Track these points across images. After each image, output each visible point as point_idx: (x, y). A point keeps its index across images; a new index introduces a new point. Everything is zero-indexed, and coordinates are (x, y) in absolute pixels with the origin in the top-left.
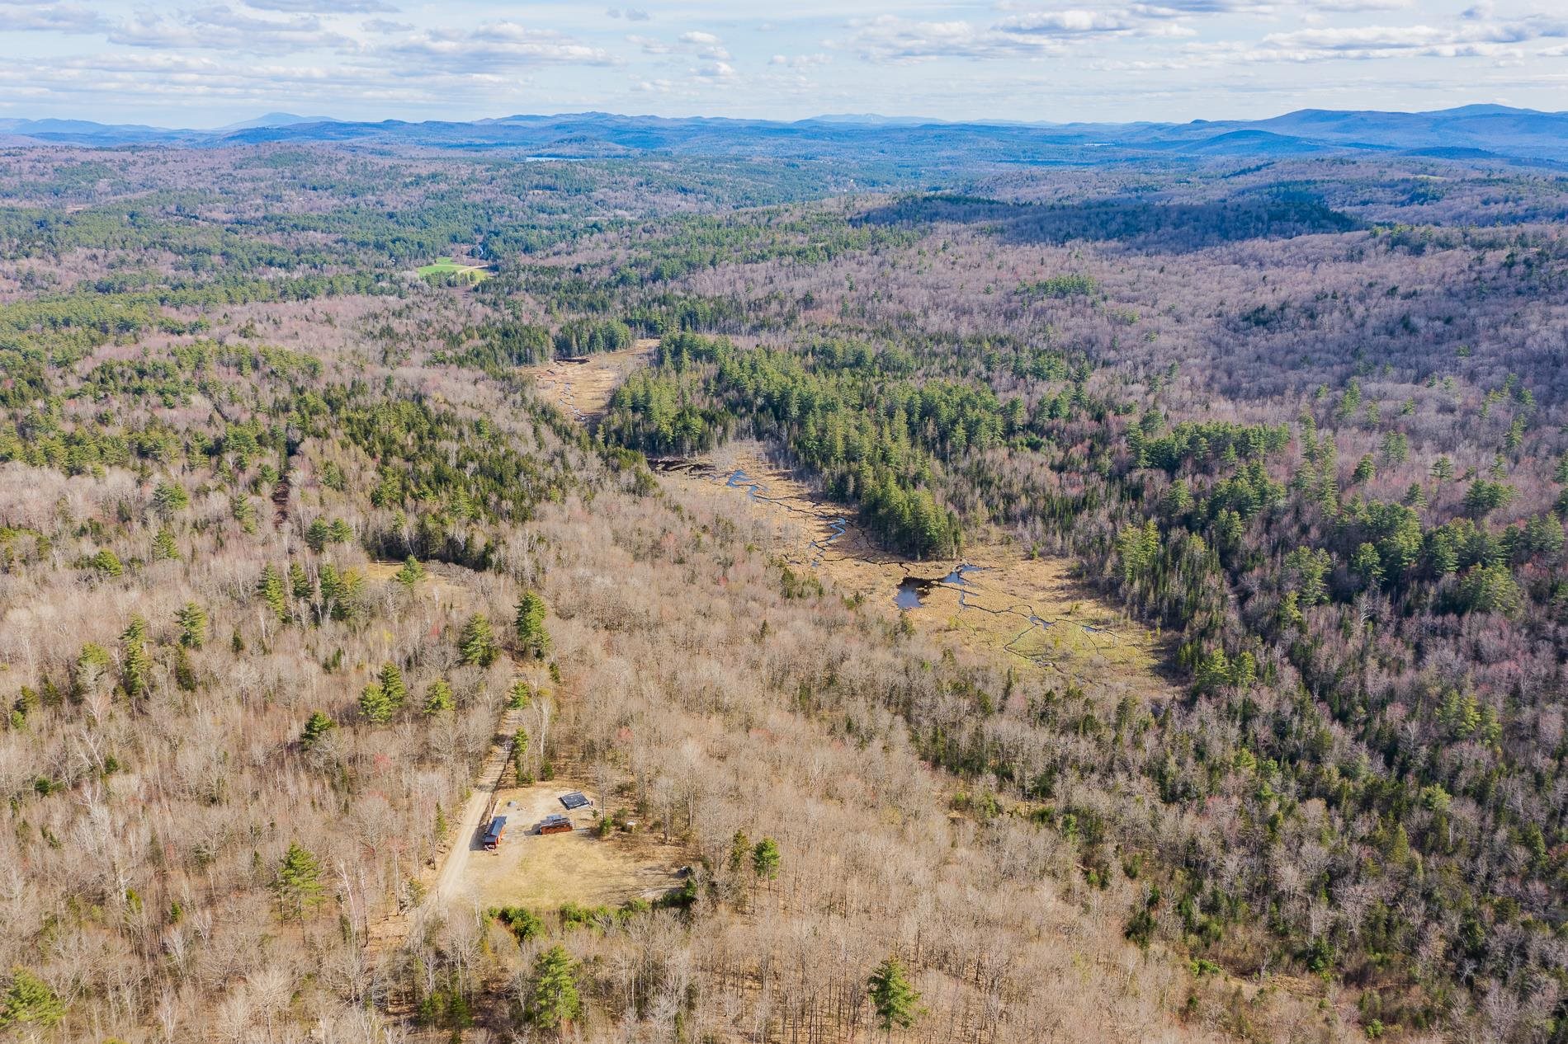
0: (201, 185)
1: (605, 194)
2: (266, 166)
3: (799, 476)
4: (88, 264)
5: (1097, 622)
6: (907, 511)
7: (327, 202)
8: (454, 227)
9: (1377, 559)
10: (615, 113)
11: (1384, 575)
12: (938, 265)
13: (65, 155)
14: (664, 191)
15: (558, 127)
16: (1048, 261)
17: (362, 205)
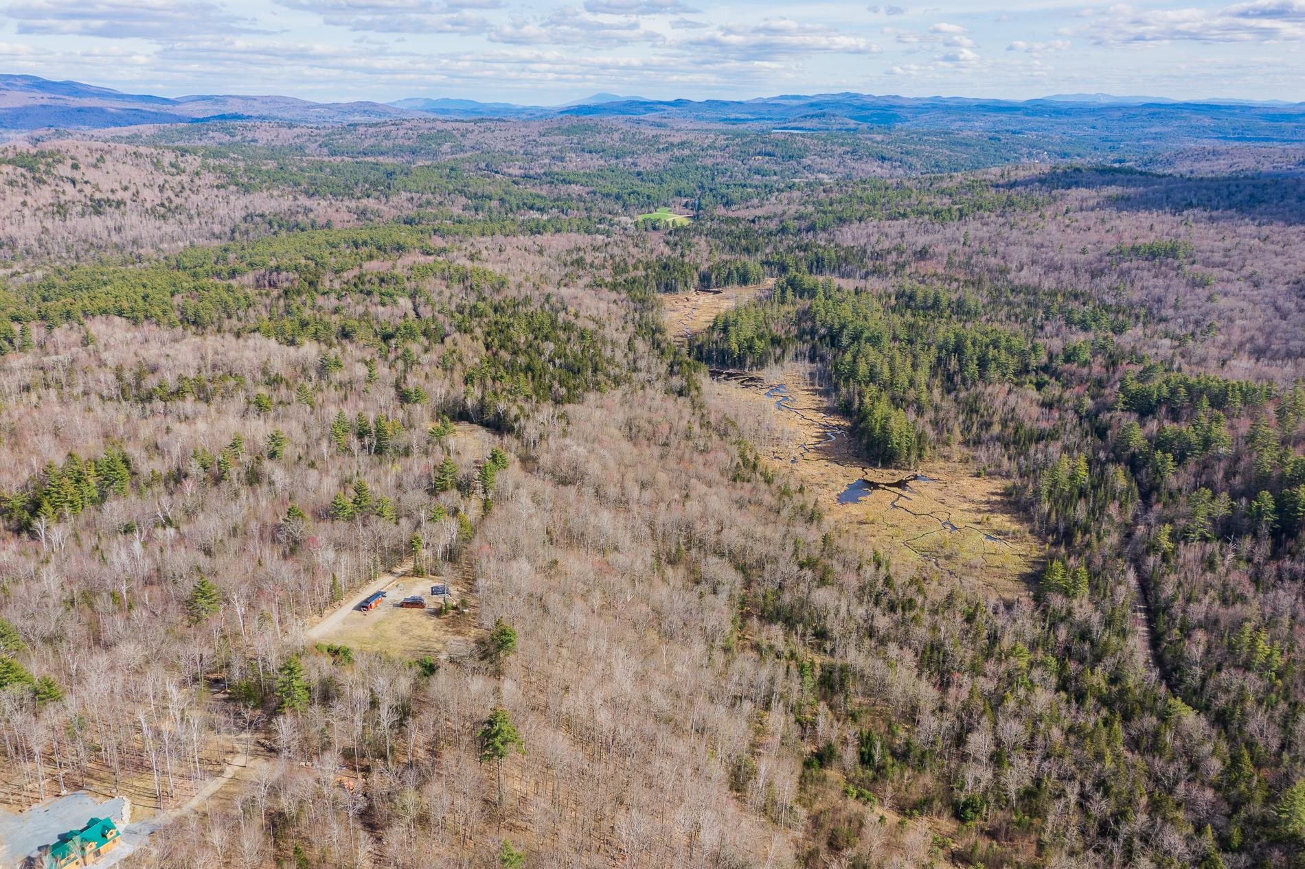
0: (512, 148)
1: (813, 161)
2: (562, 134)
3: (826, 393)
4: (405, 204)
5: (999, 533)
6: (878, 426)
7: (596, 162)
8: (683, 184)
9: (1271, 506)
10: (866, 93)
11: (1275, 521)
12: (1052, 227)
13: (429, 125)
14: (865, 159)
15: (812, 105)
16: (1156, 227)
17: (621, 165)
